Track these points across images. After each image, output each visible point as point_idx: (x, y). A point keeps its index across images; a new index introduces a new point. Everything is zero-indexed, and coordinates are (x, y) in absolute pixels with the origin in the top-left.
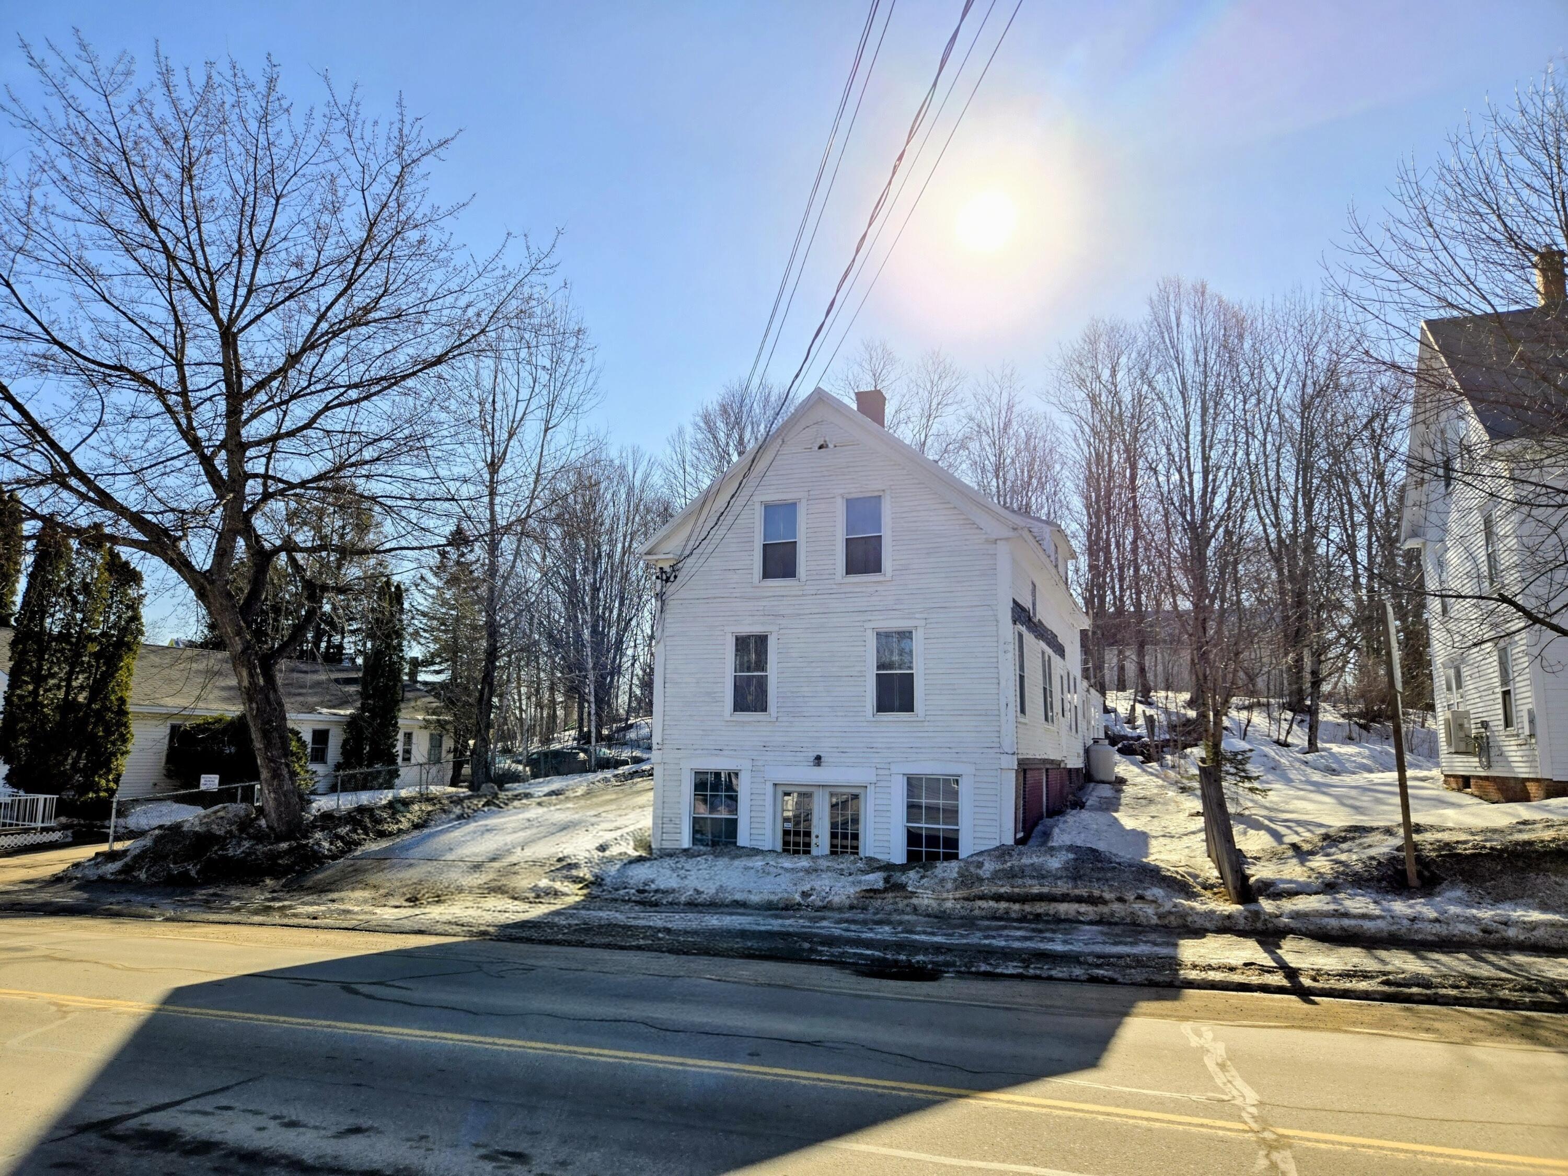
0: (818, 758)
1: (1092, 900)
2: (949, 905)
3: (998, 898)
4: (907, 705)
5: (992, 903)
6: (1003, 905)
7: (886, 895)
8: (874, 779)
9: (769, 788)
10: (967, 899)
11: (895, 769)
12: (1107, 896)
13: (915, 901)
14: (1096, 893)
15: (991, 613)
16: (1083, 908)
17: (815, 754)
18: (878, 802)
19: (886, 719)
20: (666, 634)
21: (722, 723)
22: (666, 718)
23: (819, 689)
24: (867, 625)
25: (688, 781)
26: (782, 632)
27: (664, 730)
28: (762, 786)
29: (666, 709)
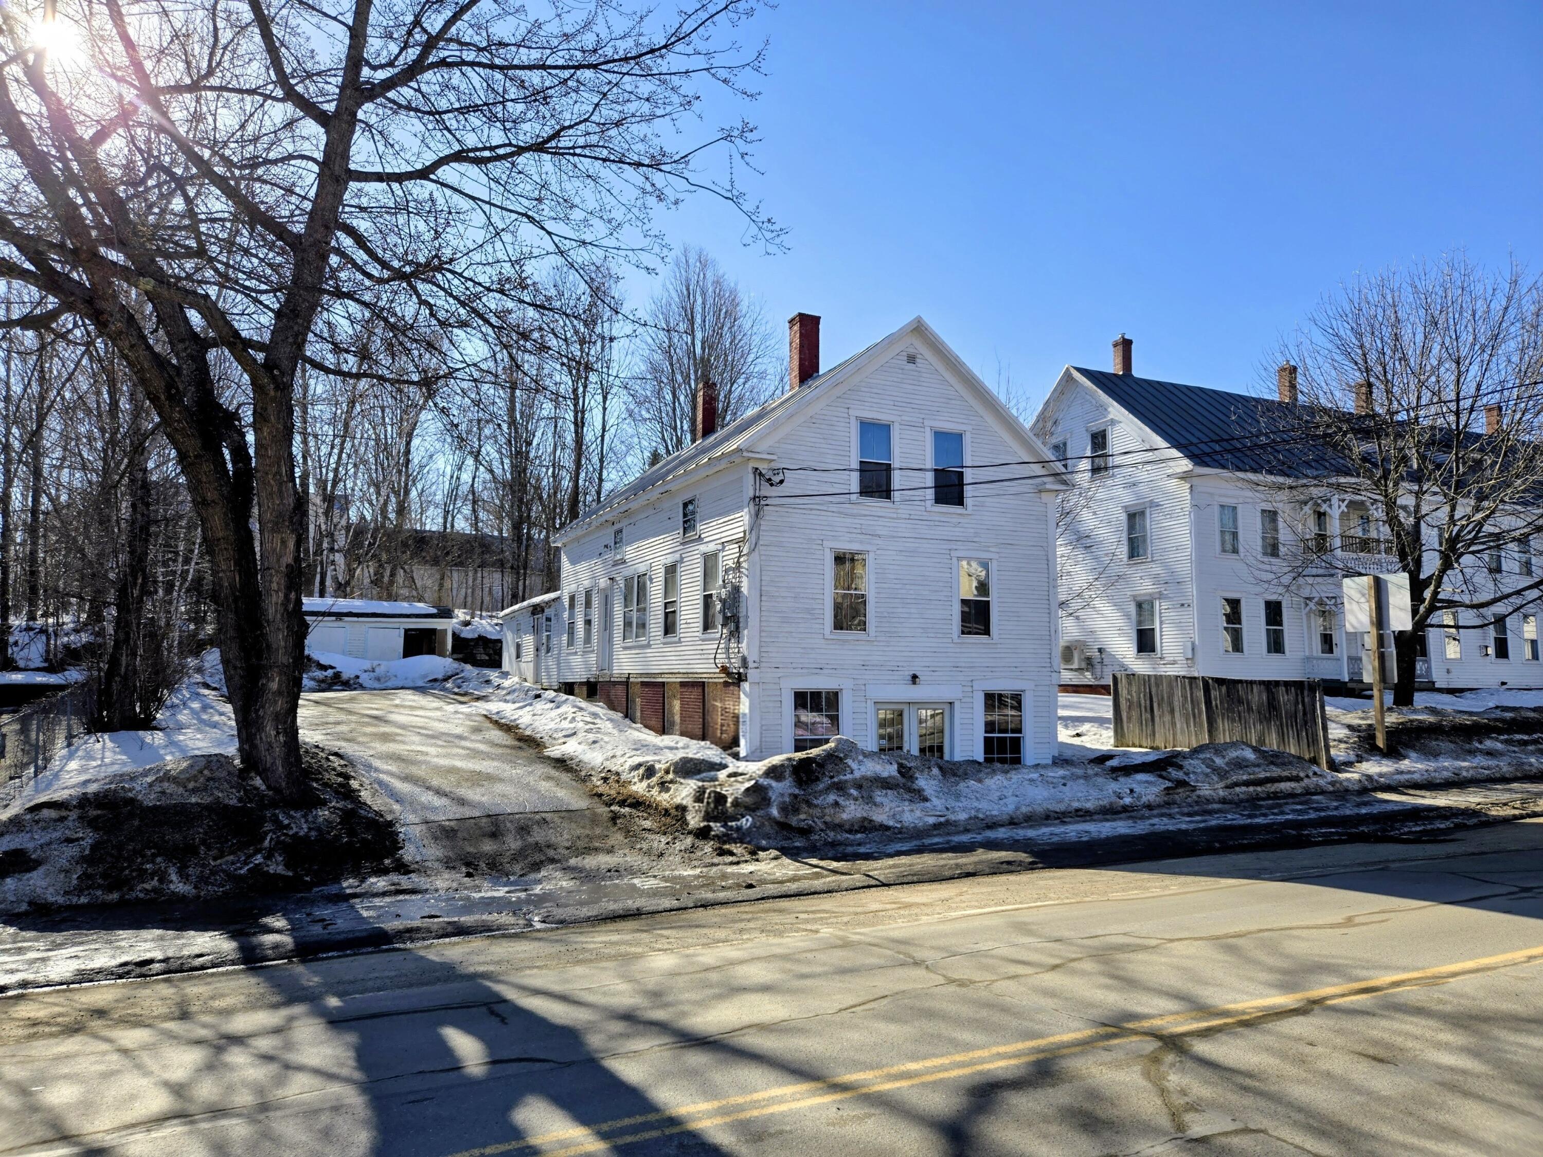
0: (915, 677)
1: (1297, 779)
2: (1221, 793)
3: (1247, 783)
4: (986, 629)
5: (1244, 789)
6: (1251, 789)
7: (1178, 790)
8: (960, 695)
9: (870, 704)
10: (1227, 787)
11: (977, 685)
12: (1302, 774)
13: (1198, 792)
14: (1295, 773)
16: (1293, 784)
17: (912, 673)
18: (963, 716)
19: (968, 641)
20: (761, 542)
21: (823, 641)
22: (763, 634)
23: (912, 611)
24: (954, 554)
25: (789, 701)
26: (878, 552)
27: (760, 647)
28: (864, 704)
29: (764, 624)
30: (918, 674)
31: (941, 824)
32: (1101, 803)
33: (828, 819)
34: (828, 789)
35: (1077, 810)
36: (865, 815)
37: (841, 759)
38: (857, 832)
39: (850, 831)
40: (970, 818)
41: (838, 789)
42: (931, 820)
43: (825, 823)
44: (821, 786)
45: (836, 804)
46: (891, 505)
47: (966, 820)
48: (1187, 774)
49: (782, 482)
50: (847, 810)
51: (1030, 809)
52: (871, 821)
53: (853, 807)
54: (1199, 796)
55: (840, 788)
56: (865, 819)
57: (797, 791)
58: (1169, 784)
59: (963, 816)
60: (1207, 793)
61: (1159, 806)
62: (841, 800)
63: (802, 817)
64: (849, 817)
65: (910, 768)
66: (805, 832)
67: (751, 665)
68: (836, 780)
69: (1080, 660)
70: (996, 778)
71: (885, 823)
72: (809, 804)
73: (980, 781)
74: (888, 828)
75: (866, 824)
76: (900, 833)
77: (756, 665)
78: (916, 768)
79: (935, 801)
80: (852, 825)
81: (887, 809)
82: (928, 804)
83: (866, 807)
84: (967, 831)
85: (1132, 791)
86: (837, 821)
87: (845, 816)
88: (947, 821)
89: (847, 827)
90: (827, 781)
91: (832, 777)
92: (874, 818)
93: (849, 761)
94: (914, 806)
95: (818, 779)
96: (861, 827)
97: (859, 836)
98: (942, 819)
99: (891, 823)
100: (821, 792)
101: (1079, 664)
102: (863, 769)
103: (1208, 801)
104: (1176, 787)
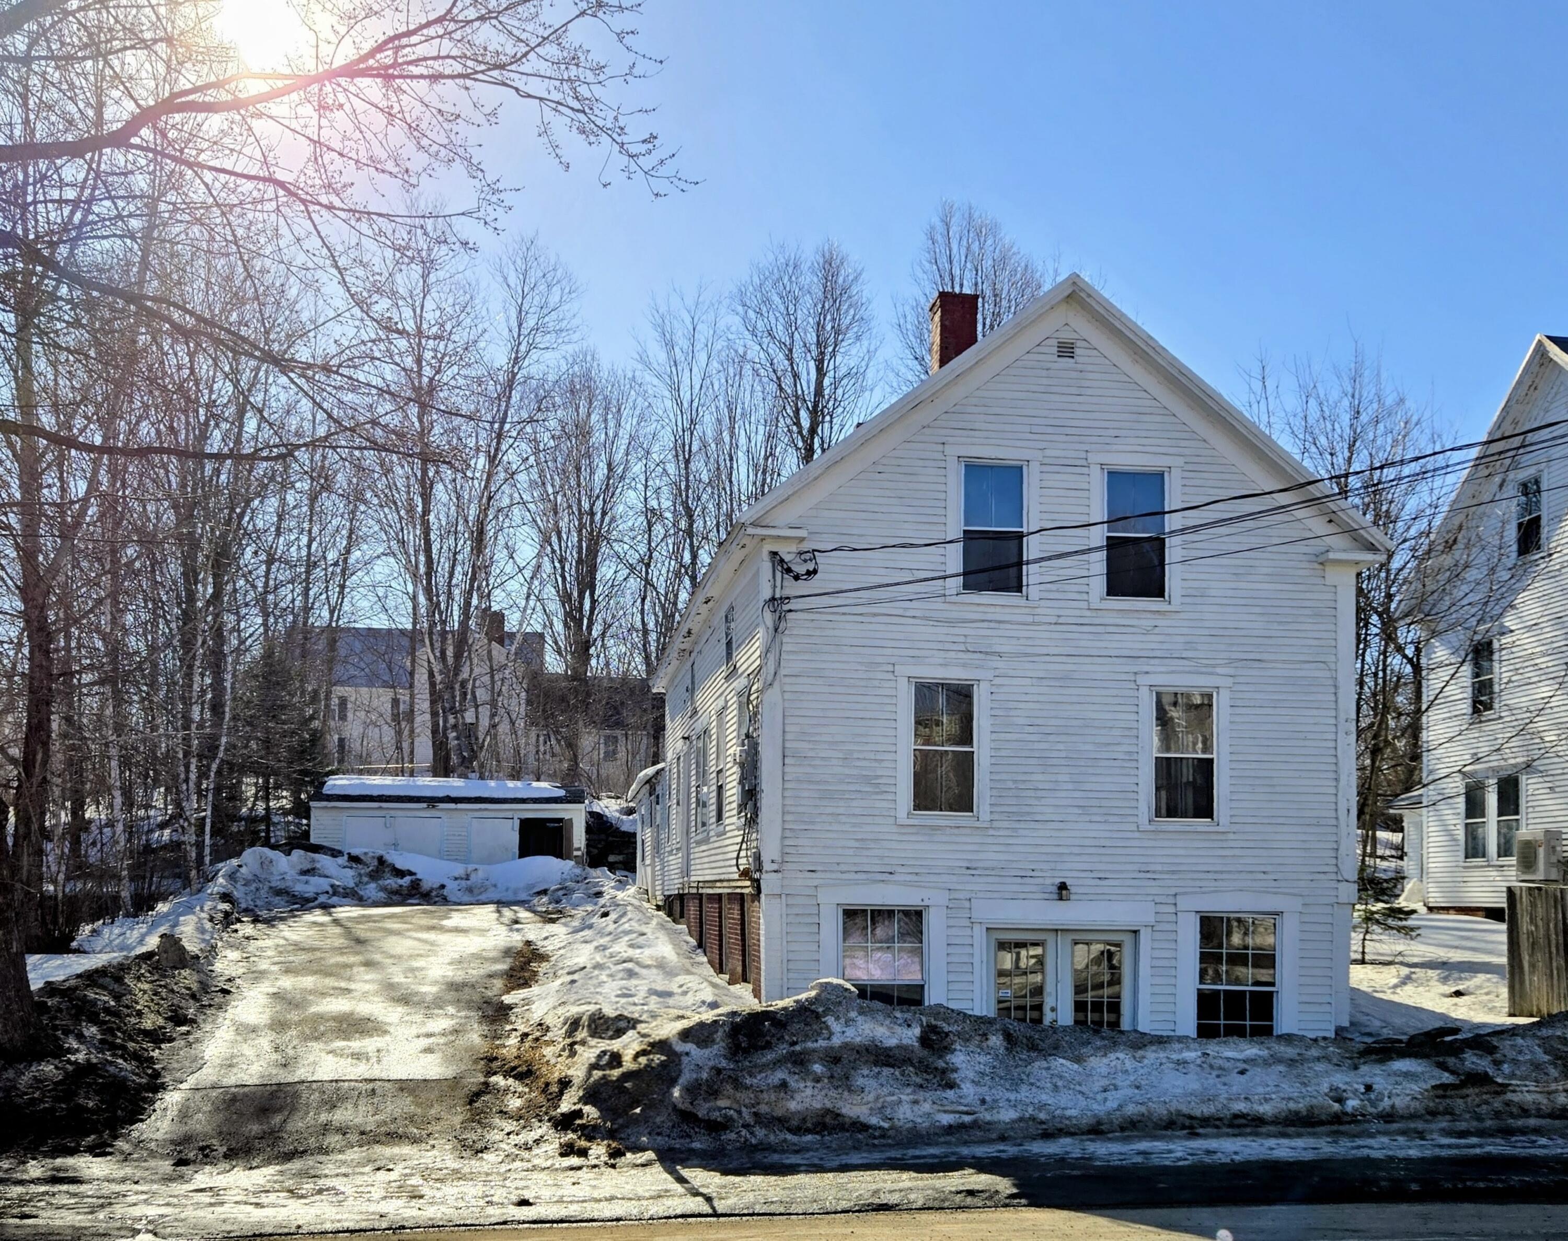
0: (1063, 887)
4: (1204, 809)
7: (1465, 1091)
8: (1151, 919)
9: (979, 933)
11: (1184, 903)
13: (1509, 1096)
15: (1328, 674)
17: (1058, 881)
18: (1157, 954)
19: (1171, 828)
20: (783, 672)
21: (894, 829)
22: (787, 818)
23: (1061, 778)
24: (1141, 680)
25: (832, 924)
26: (997, 681)
27: (783, 838)
28: (969, 932)
29: (787, 802)
30: (1069, 882)
31: (962, 1127)
32: (1292, 1106)
33: (763, 1109)
34: (777, 1063)
35: (1236, 1116)
36: (829, 1105)
37: (818, 1016)
38: (808, 1131)
39: (797, 1131)
40: (1021, 1119)
41: (795, 1063)
42: (946, 1119)
43: (756, 1114)
44: (769, 1056)
45: (784, 1085)
46: (1023, 602)
47: (1014, 1121)
48: (1497, 1063)
49: (812, 573)
50: (798, 1097)
51: (1143, 1109)
52: (838, 1115)
53: (809, 1092)
54: (1508, 1104)
55: (799, 1061)
56: (828, 1111)
57: (724, 1063)
58: (1447, 1078)
59: (1007, 1115)
60: (1529, 1098)
61: (1413, 1116)
62: (793, 1082)
63: (722, 1103)
64: (799, 1107)
65: (947, 1034)
66: (715, 1127)
67: (767, 866)
68: (797, 1048)
69: (1549, 864)
70: (1112, 1056)
71: (862, 1119)
72: (738, 1084)
73: (1078, 1060)
74: (864, 1127)
75: (828, 1119)
76: (883, 1136)
77: (775, 867)
78: (959, 1034)
79: (968, 1089)
80: (804, 1120)
81: (871, 1097)
82: (950, 1094)
83: (833, 1093)
84: (1003, 1138)
85: (1369, 1088)
86: (779, 1113)
87: (793, 1106)
88: (975, 1122)
89: (795, 1123)
90: (783, 1049)
91: (794, 1044)
92: (844, 1111)
93: (830, 1020)
94: (921, 1095)
95: (768, 1046)
96: (816, 1125)
97: (809, 1137)
98: (967, 1119)
99: (874, 1121)
100: (764, 1067)
101: (1547, 871)
102: (850, 1032)
103: (1525, 1112)
104: (1463, 1085)
